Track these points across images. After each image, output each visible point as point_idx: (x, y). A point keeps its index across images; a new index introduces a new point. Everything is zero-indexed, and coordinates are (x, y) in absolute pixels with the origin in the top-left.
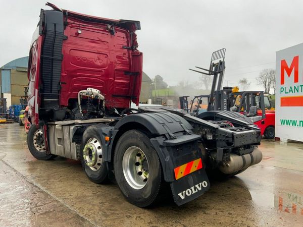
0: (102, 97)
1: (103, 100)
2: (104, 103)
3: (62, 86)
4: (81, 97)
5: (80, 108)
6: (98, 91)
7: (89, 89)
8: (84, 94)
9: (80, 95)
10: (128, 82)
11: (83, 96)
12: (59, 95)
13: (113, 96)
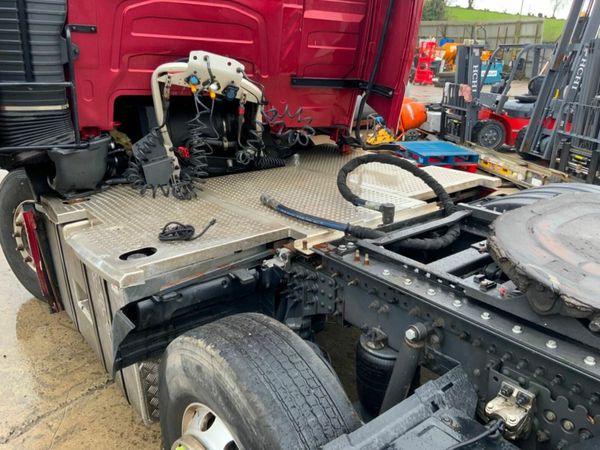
0: (250, 91)
1: (255, 106)
2: (259, 118)
3: (74, 47)
4: (166, 91)
5: (166, 136)
6: (236, 64)
7: (197, 58)
8: (178, 80)
9: (161, 85)
10: (357, 18)
11: (174, 88)
12: (69, 89)
13: (295, 81)
